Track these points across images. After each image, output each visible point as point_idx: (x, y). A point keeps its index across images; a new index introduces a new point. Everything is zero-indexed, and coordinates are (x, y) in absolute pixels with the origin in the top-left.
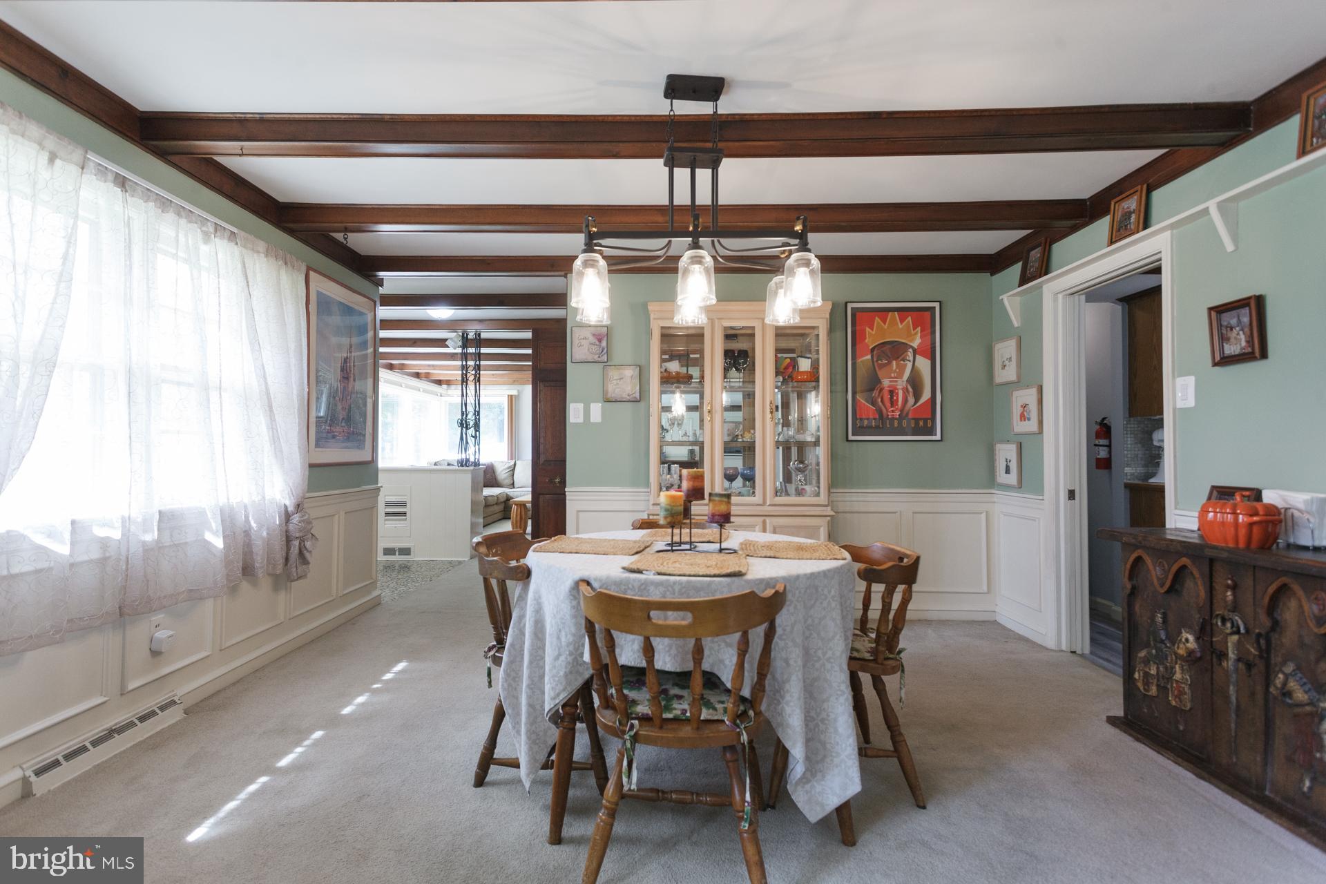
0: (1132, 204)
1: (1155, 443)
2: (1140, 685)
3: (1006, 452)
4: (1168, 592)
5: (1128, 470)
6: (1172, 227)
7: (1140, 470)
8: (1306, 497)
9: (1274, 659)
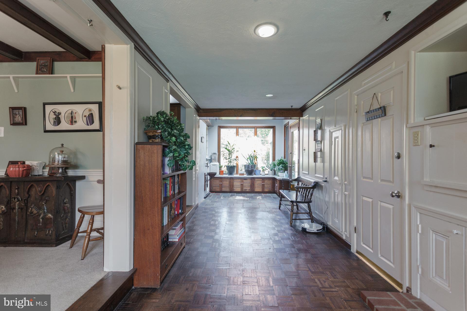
8: (37, 162)
9: (29, 205)
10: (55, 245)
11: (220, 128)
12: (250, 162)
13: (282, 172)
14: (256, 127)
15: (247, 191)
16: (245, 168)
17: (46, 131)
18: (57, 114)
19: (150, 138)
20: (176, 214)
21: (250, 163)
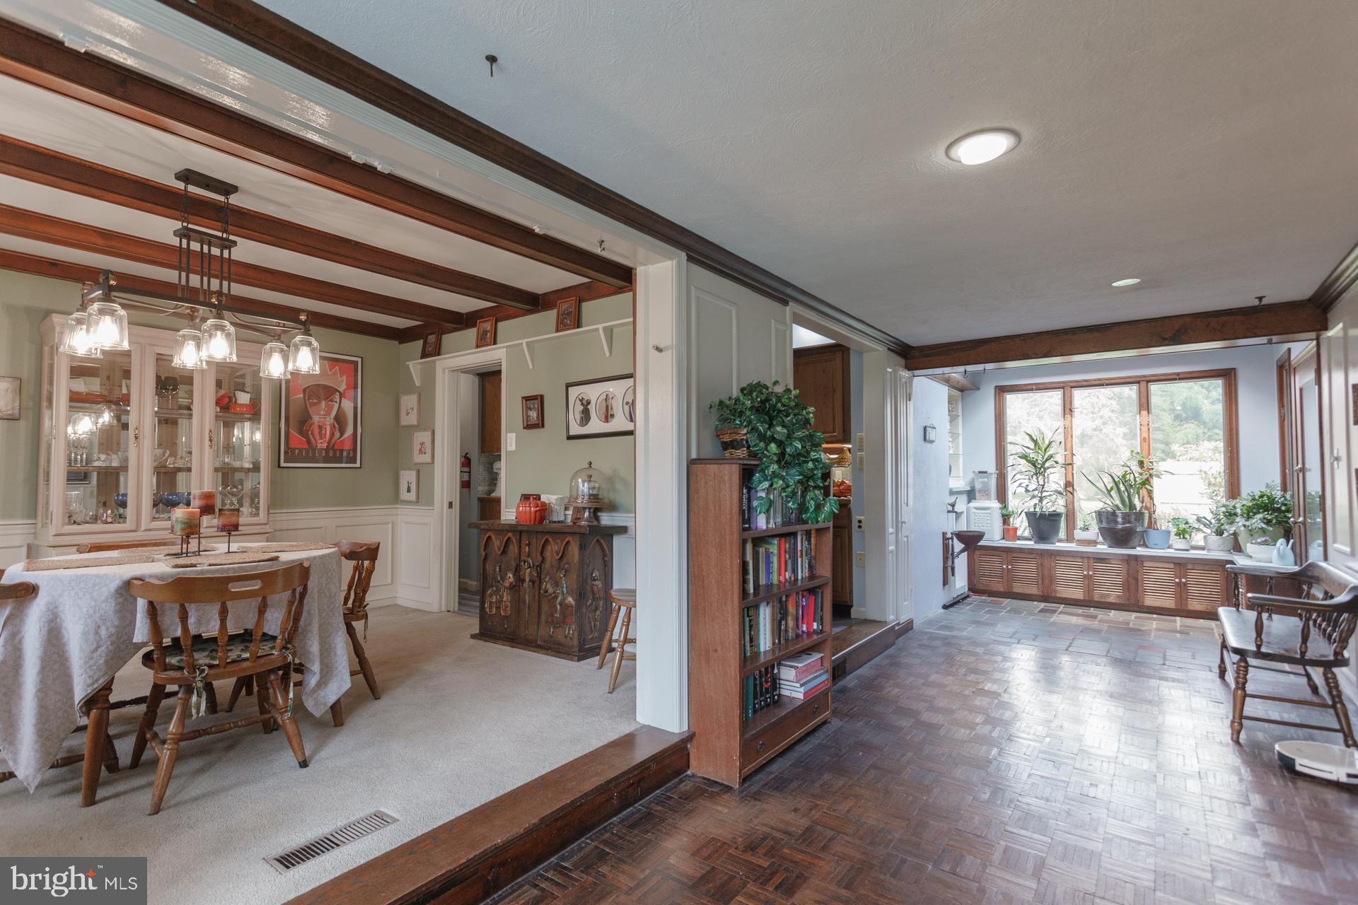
0: (488, 326)
1: (495, 471)
2: (488, 610)
3: (408, 477)
4: (502, 553)
5: (480, 488)
6: (507, 347)
7: (486, 488)
8: (556, 497)
9: (543, 576)
10: (576, 658)
11: (1003, 392)
12: (1118, 502)
13: (1265, 543)
14: (1144, 379)
15: (1112, 600)
16: (1100, 521)
17: (570, 438)
18: (585, 402)
19: (726, 446)
20: (803, 632)
21: (1117, 506)
